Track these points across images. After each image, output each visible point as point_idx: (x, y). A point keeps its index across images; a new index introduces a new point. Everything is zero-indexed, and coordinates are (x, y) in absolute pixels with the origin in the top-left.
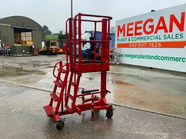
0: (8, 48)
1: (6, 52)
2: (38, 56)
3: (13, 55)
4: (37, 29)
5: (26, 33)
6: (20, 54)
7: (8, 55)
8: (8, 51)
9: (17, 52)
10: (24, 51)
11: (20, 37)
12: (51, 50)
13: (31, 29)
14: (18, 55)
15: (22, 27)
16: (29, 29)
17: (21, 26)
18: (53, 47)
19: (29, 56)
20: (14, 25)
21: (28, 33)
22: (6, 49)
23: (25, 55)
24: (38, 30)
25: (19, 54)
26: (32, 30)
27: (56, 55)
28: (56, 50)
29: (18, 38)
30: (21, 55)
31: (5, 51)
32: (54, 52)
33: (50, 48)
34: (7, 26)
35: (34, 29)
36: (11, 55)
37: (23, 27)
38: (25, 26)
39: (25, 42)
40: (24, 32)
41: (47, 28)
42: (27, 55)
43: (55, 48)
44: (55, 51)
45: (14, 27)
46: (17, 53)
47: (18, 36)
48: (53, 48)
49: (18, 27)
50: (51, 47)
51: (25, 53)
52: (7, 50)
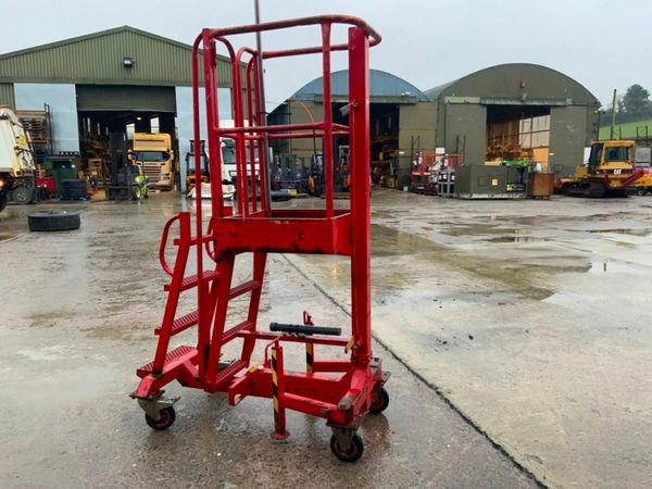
0: (452, 174)
1: (445, 186)
2: (548, 198)
3: (461, 196)
4: (569, 101)
5: (535, 119)
6: (481, 193)
7: (448, 194)
8: (448, 183)
9: (473, 184)
10: (495, 182)
11: (516, 135)
12: (603, 176)
13: (547, 103)
14: (474, 196)
15: (516, 99)
16: (541, 104)
17: (511, 99)
18: (612, 165)
19: (512, 199)
20: (487, 98)
21: (542, 118)
22: (445, 177)
23: (499, 196)
24: (574, 105)
25: (476, 192)
26: (549, 107)
27: (626, 197)
28: (626, 176)
29: (509, 138)
30: (486, 196)
31: (442, 183)
32: (615, 184)
33: (601, 171)
34: (468, 103)
35: (560, 104)
36: (455, 195)
37: (520, 99)
38: (525, 96)
39: (530, 150)
40: (527, 116)
41: (645, 94)
42: (505, 196)
43: (623, 171)
44: (623, 180)
45: (488, 102)
46: (472, 190)
47: (510, 133)
48: (612, 171)
49: (503, 102)
50: (602, 167)
51: (501, 188)
52: (446, 180)
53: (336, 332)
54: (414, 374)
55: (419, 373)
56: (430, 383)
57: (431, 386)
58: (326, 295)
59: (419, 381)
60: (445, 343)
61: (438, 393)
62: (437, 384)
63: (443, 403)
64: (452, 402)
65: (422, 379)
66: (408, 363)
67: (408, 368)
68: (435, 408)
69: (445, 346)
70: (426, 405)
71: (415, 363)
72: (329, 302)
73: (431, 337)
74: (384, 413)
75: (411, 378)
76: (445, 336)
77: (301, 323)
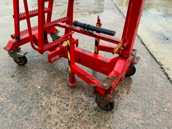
53: (112, 33)
54: (150, 53)
55: (153, 54)
56: (158, 61)
57: (158, 63)
58: (118, 9)
59: (153, 59)
60: (168, 39)
61: (162, 68)
62: (162, 62)
63: (164, 76)
64: (169, 76)
65: (154, 58)
66: (148, 48)
67: (148, 50)
68: (159, 78)
69: (168, 41)
70: (155, 76)
71: (152, 48)
72: (118, 12)
73: (161, 35)
74: (131, 76)
75: (149, 56)
76: (168, 35)
77: (95, 25)
